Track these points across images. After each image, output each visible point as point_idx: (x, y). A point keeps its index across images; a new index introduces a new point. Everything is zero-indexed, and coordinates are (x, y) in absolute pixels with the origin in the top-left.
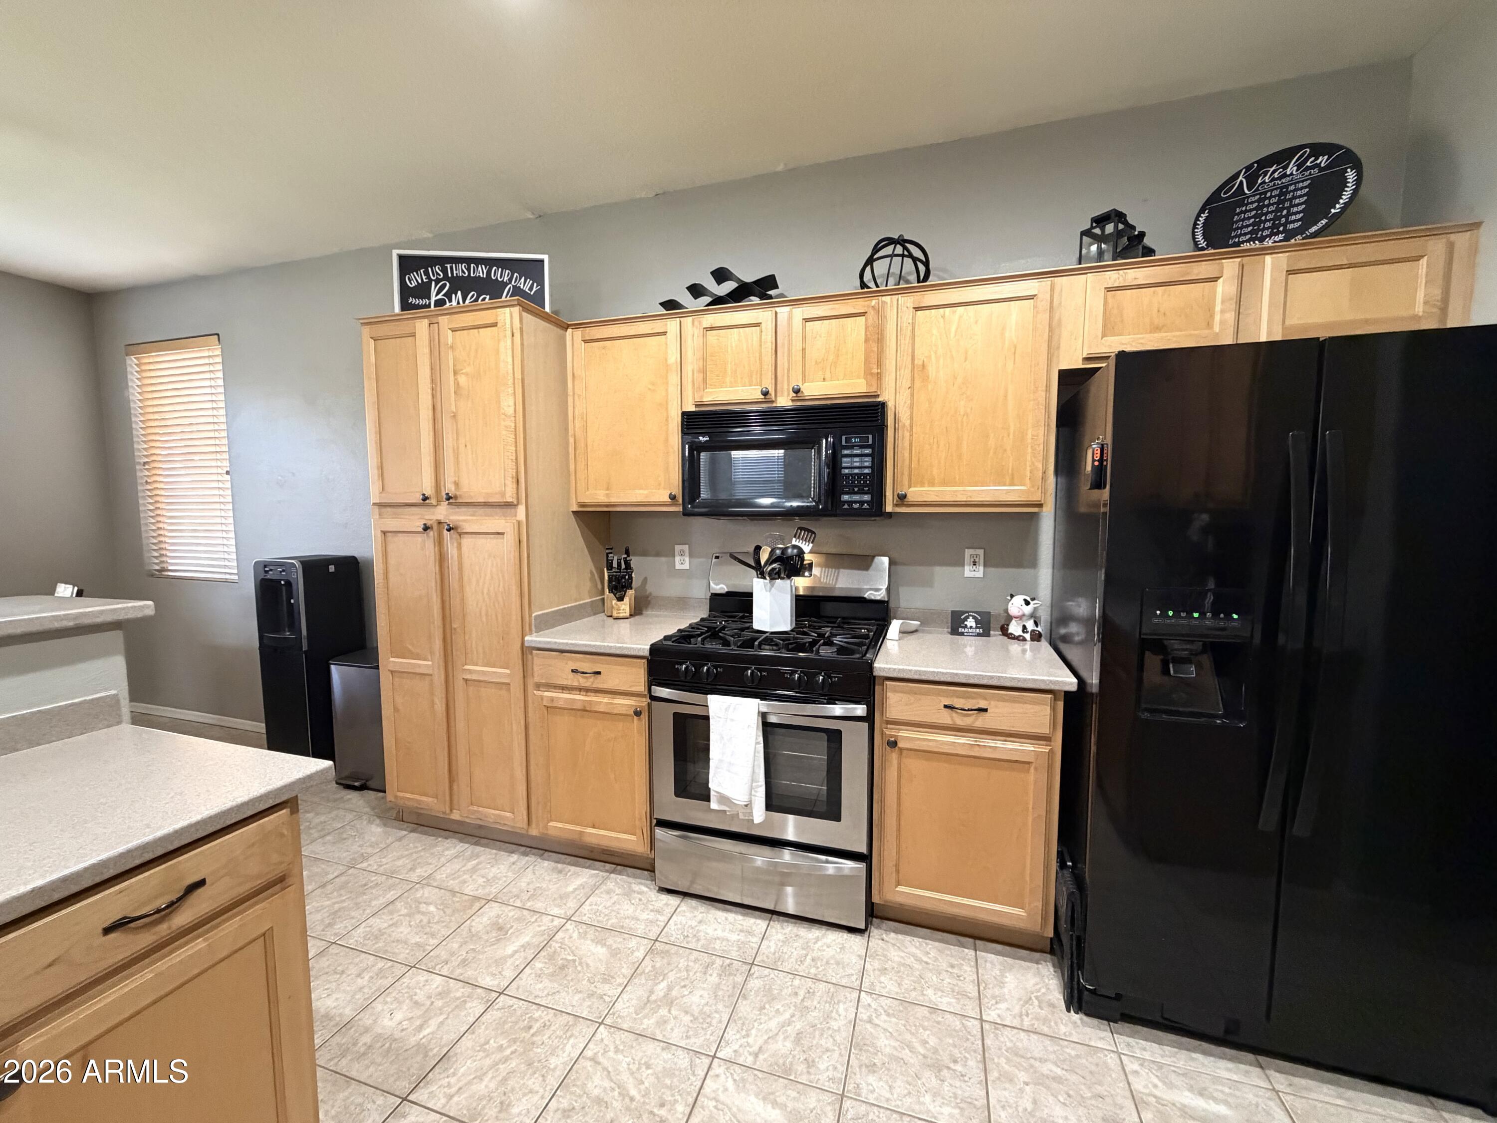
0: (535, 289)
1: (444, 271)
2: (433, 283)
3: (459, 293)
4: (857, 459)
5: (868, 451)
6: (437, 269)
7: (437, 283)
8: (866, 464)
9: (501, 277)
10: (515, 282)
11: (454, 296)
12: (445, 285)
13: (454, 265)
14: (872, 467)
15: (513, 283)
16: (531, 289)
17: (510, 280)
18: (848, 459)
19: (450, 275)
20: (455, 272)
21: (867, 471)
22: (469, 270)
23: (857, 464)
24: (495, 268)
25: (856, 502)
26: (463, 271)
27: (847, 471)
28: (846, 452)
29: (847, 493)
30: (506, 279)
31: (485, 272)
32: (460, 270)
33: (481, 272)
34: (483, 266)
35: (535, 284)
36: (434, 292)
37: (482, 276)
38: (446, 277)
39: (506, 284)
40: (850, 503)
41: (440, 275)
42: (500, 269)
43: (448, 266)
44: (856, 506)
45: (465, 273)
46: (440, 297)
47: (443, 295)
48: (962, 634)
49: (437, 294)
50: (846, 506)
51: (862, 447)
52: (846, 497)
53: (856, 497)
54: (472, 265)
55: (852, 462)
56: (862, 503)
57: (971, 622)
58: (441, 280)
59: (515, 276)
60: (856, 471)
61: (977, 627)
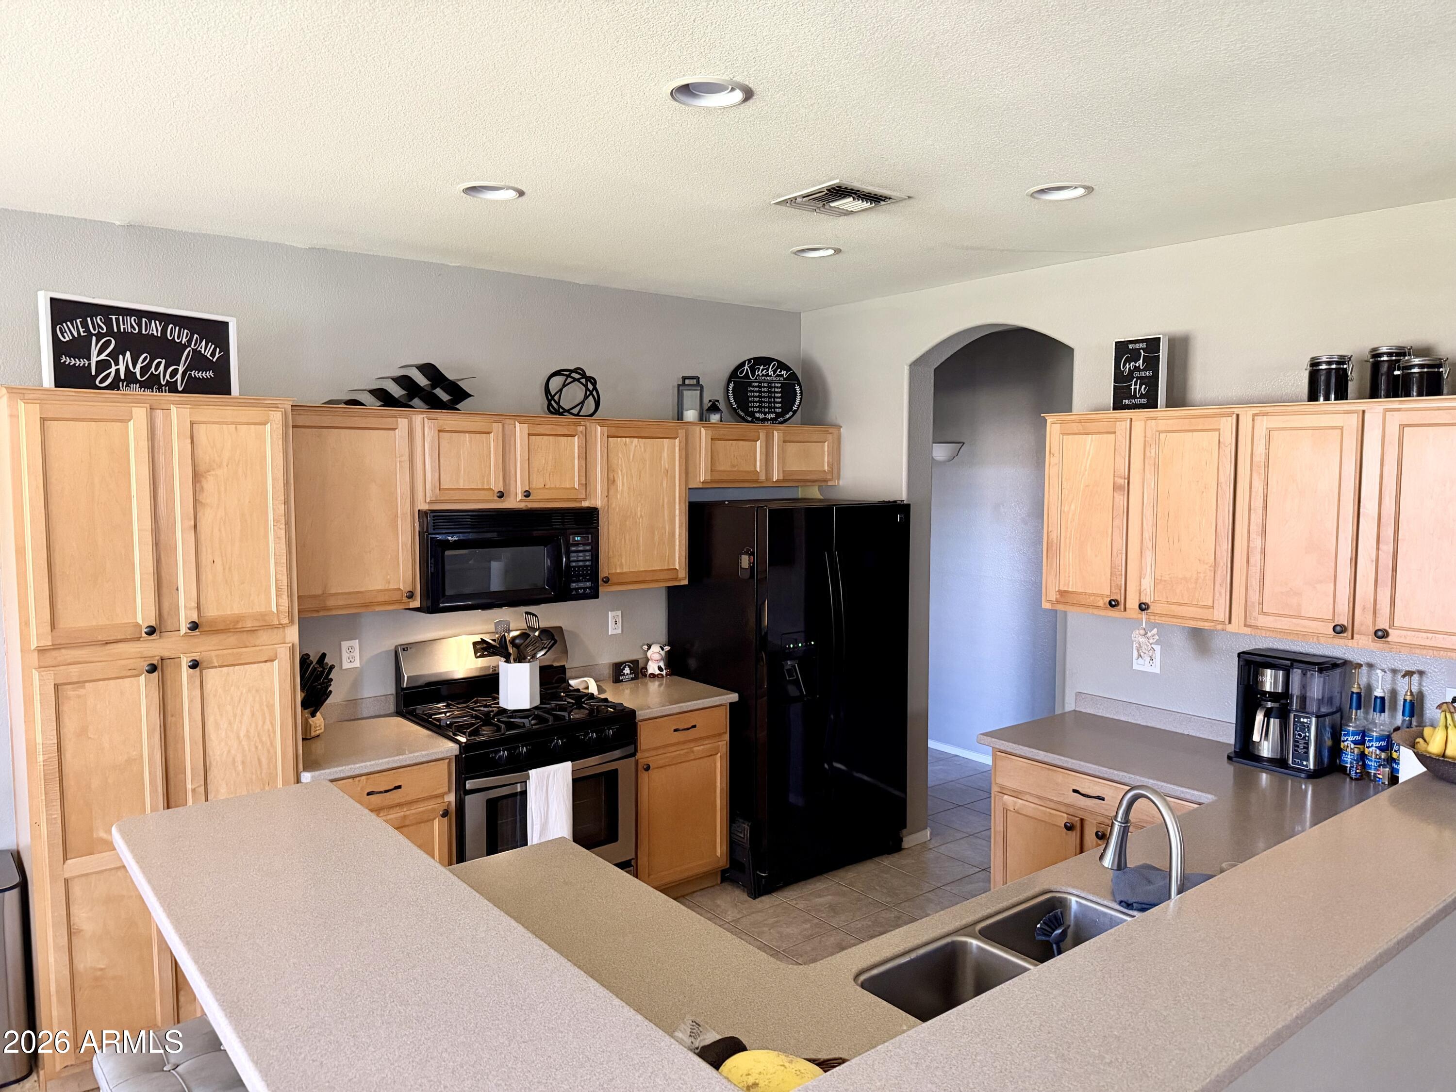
0: (217, 356)
1: (108, 324)
2: (94, 338)
3: (128, 353)
4: (581, 554)
5: (588, 548)
6: (98, 320)
7: (99, 336)
8: (588, 558)
9: (178, 338)
10: (195, 345)
11: (121, 357)
12: (109, 342)
13: (121, 317)
14: (591, 560)
15: (192, 346)
16: (213, 355)
17: (189, 341)
18: (575, 555)
19: (116, 330)
20: (122, 327)
21: (588, 563)
22: (139, 325)
23: (581, 558)
24: (171, 326)
25: (581, 588)
26: (132, 326)
27: (574, 564)
28: (573, 549)
29: (574, 582)
30: (184, 340)
31: (160, 329)
32: (128, 325)
33: (155, 329)
34: (157, 322)
35: (218, 350)
36: (94, 351)
37: (156, 334)
38: (110, 333)
39: (185, 347)
40: (577, 589)
41: (103, 329)
42: (177, 328)
43: (114, 317)
44: (581, 591)
45: (135, 329)
46: (103, 357)
47: (106, 356)
48: (622, 681)
49: (98, 356)
50: (574, 592)
51: (584, 544)
52: (574, 585)
53: (581, 585)
54: (144, 320)
55: (577, 557)
56: (585, 588)
57: (627, 671)
58: (104, 335)
59: (195, 338)
60: (581, 564)
61: (631, 674)
